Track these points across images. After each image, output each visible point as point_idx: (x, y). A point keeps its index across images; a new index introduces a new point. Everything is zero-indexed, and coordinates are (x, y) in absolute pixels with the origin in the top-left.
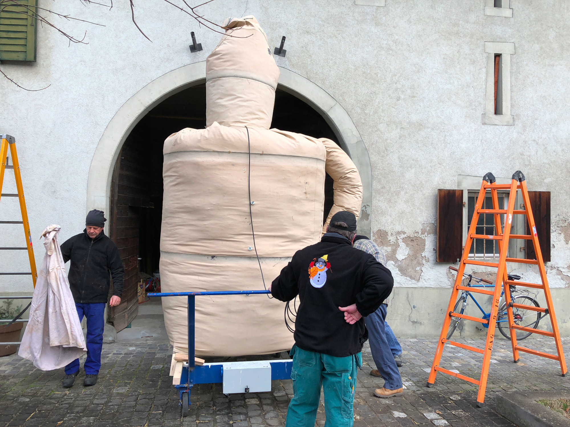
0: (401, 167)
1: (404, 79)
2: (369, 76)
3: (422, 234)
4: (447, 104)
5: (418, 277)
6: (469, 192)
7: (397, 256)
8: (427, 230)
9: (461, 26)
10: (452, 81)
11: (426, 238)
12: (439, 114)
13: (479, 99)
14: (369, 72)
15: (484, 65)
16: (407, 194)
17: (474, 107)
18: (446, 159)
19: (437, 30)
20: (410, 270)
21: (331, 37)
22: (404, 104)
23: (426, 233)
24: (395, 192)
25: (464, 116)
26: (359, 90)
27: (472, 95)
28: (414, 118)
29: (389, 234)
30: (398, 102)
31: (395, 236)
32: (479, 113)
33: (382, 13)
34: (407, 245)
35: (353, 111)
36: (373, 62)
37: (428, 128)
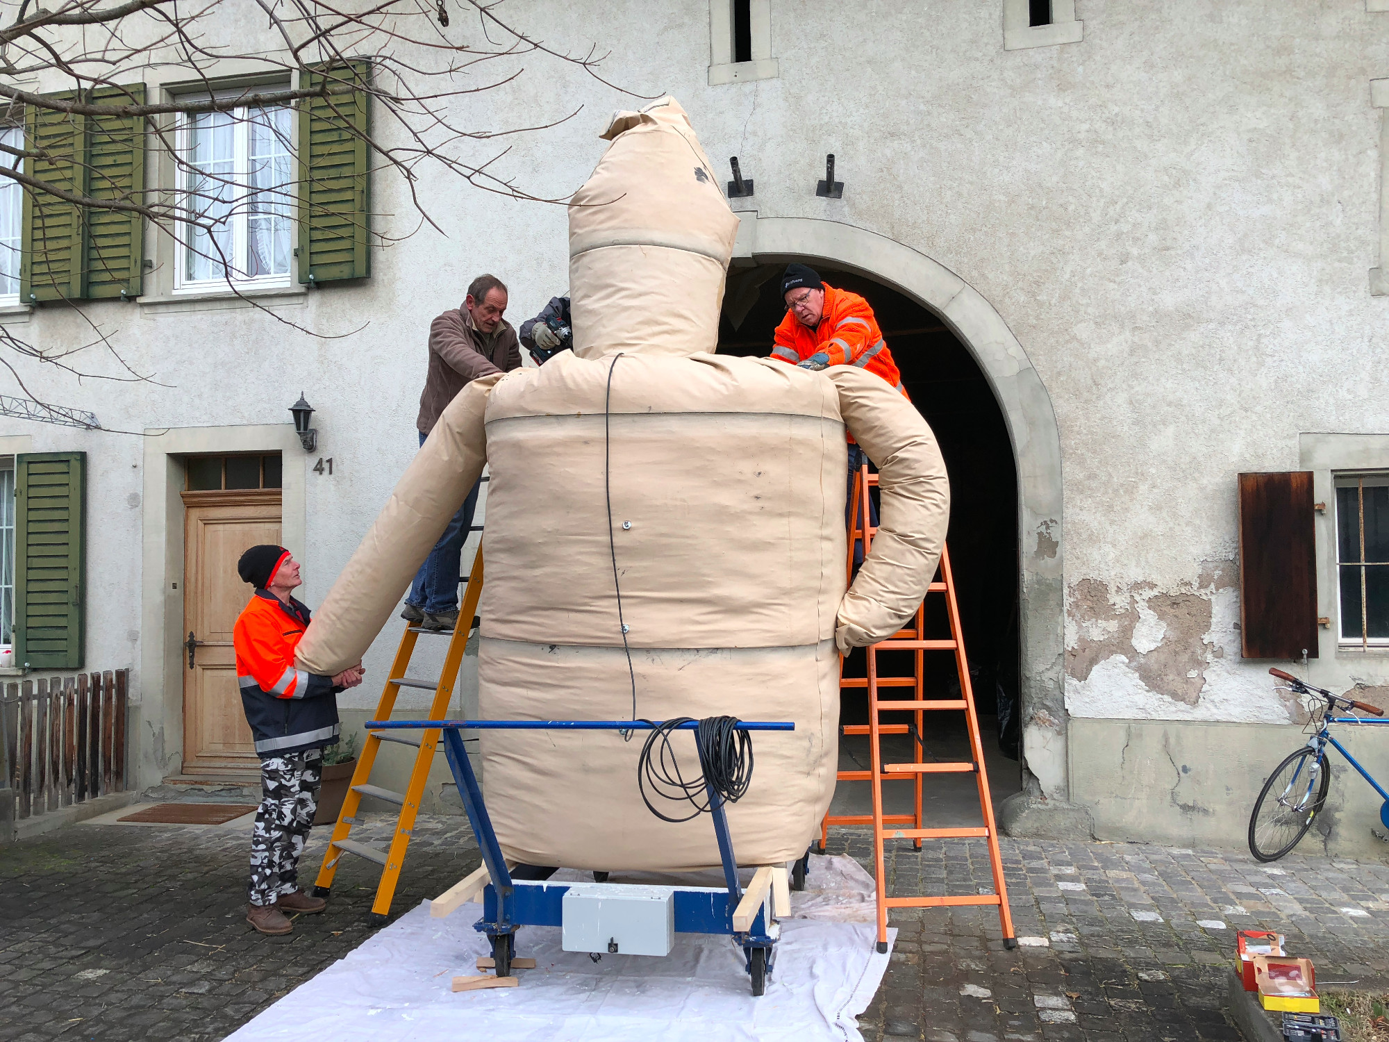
0: (1136, 422)
1: (1137, 207)
2: (1044, 213)
3: (1201, 586)
4: (1262, 255)
5: (1195, 695)
6: (1336, 477)
7: (1134, 642)
8: (1216, 577)
9: (1297, 51)
10: (1275, 196)
11: (1213, 598)
12: (1240, 284)
13: (1360, 232)
14: (1044, 203)
15: (1371, 142)
16: (1155, 490)
17: (1345, 254)
18: (1262, 395)
19: (1227, 73)
20: (1171, 677)
21: (946, 136)
22: (1141, 270)
23: (1212, 586)
24: (1122, 485)
25: (1313, 281)
26: (1021, 249)
27: (1338, 222)
28: (1169, 300)
29: (1113, 589)
30: (1124, 265)
31: (1127, 595)
32: (1361, 268)
33: (1074, 59)
34: (1161, 617)
35: (1007, 300)
36: (1055, 179)
37: (1210, 321)
